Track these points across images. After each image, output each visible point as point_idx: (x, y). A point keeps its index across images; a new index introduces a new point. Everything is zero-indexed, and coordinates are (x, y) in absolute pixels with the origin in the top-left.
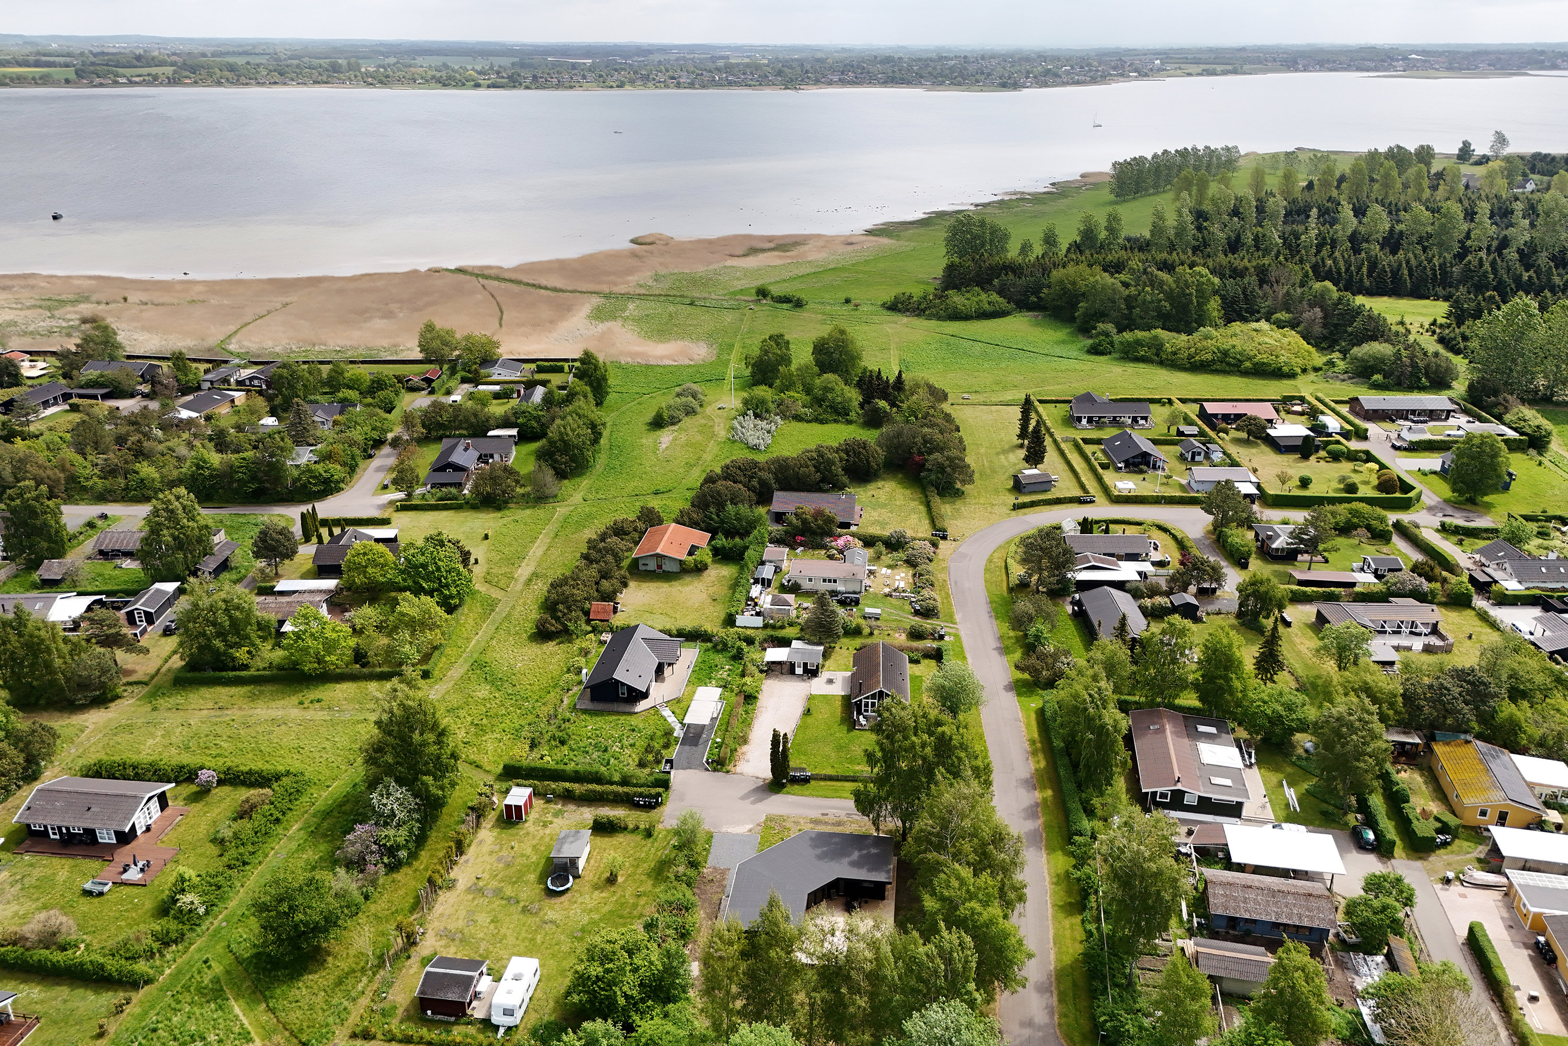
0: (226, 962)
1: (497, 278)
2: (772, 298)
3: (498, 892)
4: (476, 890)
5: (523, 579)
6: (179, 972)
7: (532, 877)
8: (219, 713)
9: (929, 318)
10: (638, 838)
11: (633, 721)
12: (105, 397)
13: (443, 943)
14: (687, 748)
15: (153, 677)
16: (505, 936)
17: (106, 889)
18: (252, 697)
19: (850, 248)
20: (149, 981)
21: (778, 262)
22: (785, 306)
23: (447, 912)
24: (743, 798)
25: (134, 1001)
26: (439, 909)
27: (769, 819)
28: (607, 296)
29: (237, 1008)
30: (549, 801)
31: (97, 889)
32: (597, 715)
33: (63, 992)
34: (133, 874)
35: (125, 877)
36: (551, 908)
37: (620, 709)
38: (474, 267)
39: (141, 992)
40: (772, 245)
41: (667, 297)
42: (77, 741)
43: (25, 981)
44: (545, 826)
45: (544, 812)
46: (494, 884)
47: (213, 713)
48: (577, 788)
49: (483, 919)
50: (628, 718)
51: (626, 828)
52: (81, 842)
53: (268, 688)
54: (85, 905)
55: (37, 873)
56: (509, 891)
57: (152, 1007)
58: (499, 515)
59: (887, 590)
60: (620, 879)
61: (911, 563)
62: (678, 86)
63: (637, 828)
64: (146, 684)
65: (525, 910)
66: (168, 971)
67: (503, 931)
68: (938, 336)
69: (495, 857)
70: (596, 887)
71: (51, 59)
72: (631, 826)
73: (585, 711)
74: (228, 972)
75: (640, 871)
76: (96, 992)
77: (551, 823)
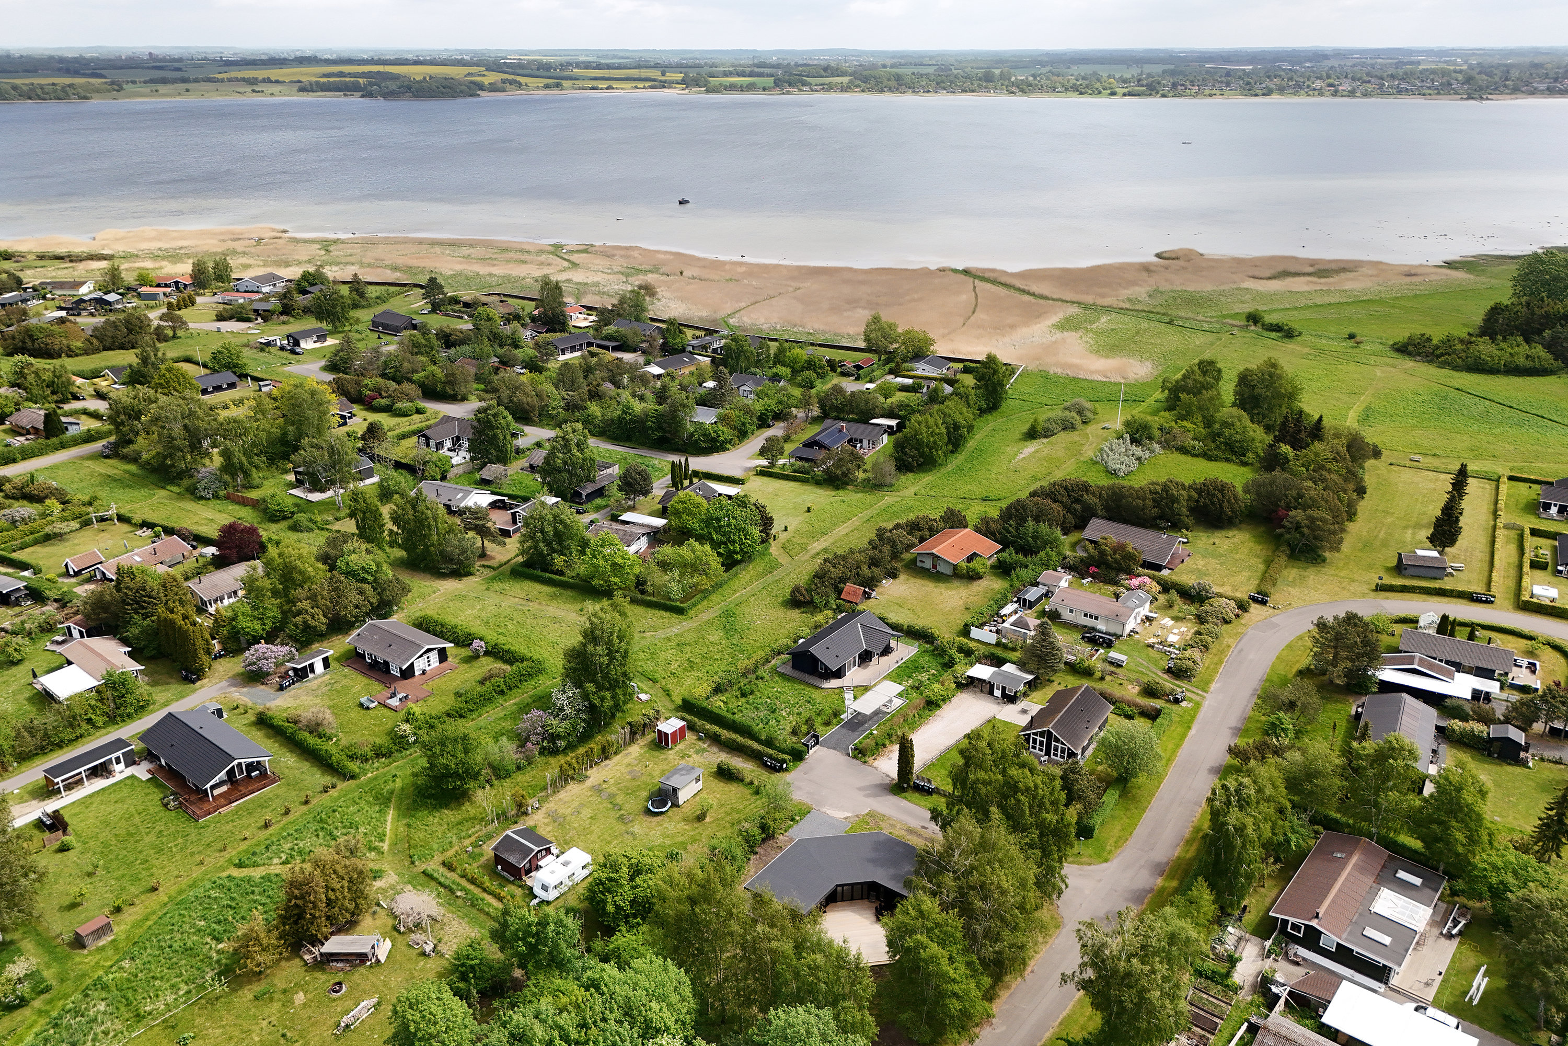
0: (406, 781)
1: (994, 282)
2: (1263, 325)
3: (612, 796)
4: (597, 790)
5: (814, 551)
6: (375, 778)
7: (645, 794)
8: (524, 602)
9: (1442, 365)
10: (747, 791)
11: (816, 695)
12: (615, 349)
13: (546, 821)
14: (844, 731)
15: (501, 566)
16: (592, 832)
17: (372, 705)
18: (553, 597)
19: (1408, 279)
20: (353, 777)
21: (1306, 288)
22: (1274, 335)
23: (566, 799)
24: (860, 789)
25: (338, 788)
26: (562, 795)
27: (871, 814)
28: (1087, 307)
29: (391, 815)
30: (700, 739)
31: (366, 704)
32: (788, 680)
33: (306, 766)
34: (394, 702)
35: (389, 701)
36: (640, 823)
37: (811, 681)
38: (978, 269)
39: (346, 783)
40: (1310, 270)
41: (1149, 314)
42: (427, 598)
43: (291, 751)
44: (683, 757)
45: (691, 746)
46: (613, 790)
47: (521, 602)
48: (725, 734)
49: (586, 813)
50: (813, 690)
51: (742, 780)
52: (380, 669)
53: (569, 593)
54: (355, 714)
55: (345, 682)
56: (619, 800)
57: (345, 796)
58: (833, 493)
59: (1152, 640)
60: (708, 819)
61: (1201, 619)
62: (1335, 94)
63: (751, 783)
64: (494, 569)
65: (621, 818)
66: (370, 775)
67: (593, 828)
68: (1436, 388)
69: (629, 769)
70: (685, 820)
71: (761, 70)
72: (747, 780)
73: (782, 675)
74: (402, 788)
75: (728, 819)
76: (323, 774)
77: (689, 756)
